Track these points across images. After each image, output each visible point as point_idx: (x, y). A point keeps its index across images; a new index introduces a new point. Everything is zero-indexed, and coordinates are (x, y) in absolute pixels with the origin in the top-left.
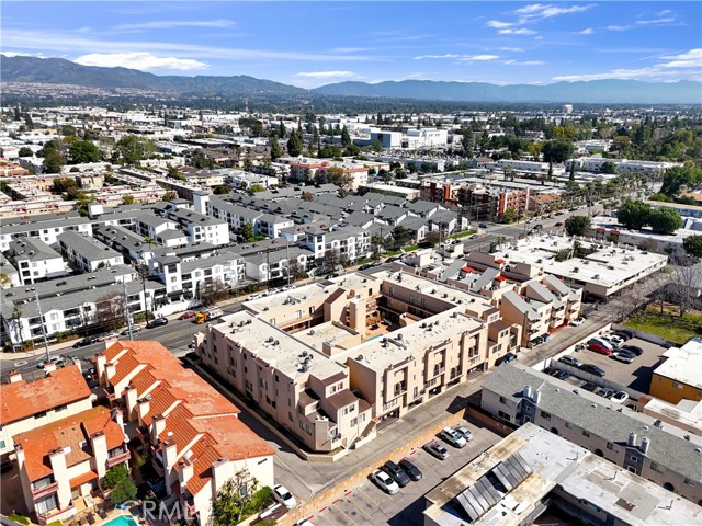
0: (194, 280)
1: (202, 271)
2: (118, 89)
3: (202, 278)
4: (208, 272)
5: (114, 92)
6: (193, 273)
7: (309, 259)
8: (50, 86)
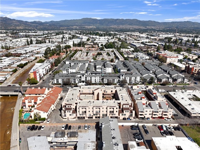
0: (88, 79)
1: (90, 78)
2: (147, 27)
3: (90, 79)
4: (91, 78)
5: (146, 27)
6: (87, 78)
7: (118, 80)
8: (131, 26)
